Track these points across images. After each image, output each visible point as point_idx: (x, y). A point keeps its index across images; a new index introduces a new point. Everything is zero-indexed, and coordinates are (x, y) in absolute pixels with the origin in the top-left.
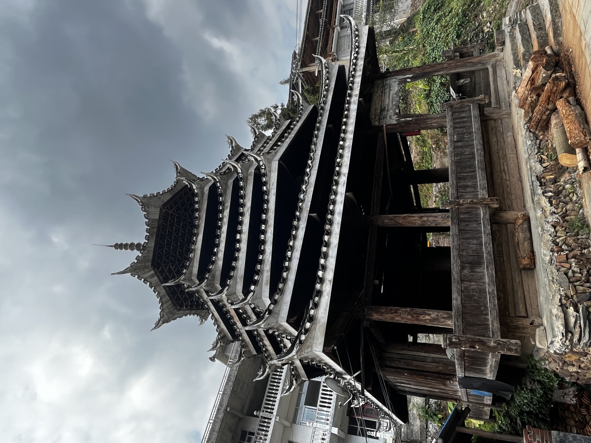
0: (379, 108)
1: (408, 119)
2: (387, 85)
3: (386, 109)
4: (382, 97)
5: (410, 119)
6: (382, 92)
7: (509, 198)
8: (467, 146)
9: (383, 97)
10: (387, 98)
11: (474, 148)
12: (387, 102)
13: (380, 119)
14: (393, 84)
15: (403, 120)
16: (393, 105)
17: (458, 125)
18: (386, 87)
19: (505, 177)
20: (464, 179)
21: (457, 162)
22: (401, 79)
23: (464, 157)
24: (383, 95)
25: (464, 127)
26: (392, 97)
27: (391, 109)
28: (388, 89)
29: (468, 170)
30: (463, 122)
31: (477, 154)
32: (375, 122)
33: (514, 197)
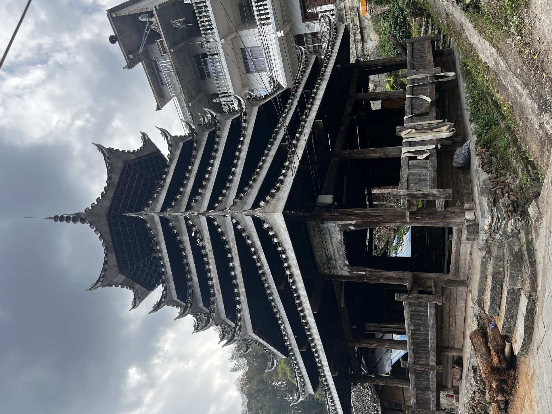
0: (324, 256)
1: (361, 273)
2: (325, 229)
3: (334, 259)
4: (323, 243)
5: (364, 273)
6: (321, 237)
7: (453, 341)
8: (423, 335)
9: (325, 244)
10: (331, 247)
11: (429, 336)
12: (332, 252)
13: (329, 268)
14: (333, 229)
15: (355, 272)
16: (340, 255)
17: (414, 317)
18: (325, 232)
19: (451, 329)
20: (419, 353)
21: (414, 343)
22: (341, 225)
23: (420, 340)
24: (324, 242)
25: (421, 320)
26: (337, 246)
27: (340, 259)
28: (328, 236)
29: (422, 349)
30: (420, 315)
31: (431, 342)
32: (324, 270)
33: (456, 341)
